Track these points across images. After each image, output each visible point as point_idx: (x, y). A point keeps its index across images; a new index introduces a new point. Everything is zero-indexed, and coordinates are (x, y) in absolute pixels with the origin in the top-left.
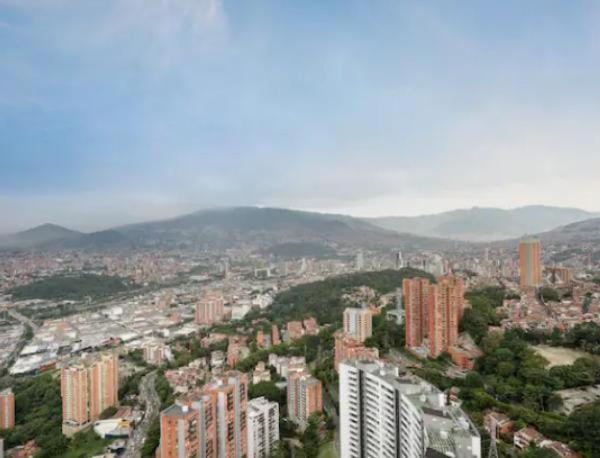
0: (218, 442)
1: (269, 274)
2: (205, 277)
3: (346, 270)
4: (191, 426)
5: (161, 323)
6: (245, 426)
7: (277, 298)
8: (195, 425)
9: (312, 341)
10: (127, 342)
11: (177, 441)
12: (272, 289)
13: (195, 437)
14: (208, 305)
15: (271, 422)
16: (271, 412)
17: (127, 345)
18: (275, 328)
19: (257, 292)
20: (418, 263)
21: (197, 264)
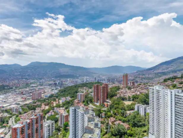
0: (32, 133)
1: (57, 84)
2: (36, 85)
3: (81, 82)
4: (22, 130)
5: (19, 100)
6: (42, 128)
7: (59, 91)
8: (24, 129)
9: (68, 103)
10: (6, 107)
11: (17, 135)
12: (58, 88)
13: (24, 133)
14: (36, 94)
15: (52, 127)
16: (52, 124)
17: (5, 108)
18: (57, 100)
19: (53, 89)
20: (101, 80)
21: (33, 81)
